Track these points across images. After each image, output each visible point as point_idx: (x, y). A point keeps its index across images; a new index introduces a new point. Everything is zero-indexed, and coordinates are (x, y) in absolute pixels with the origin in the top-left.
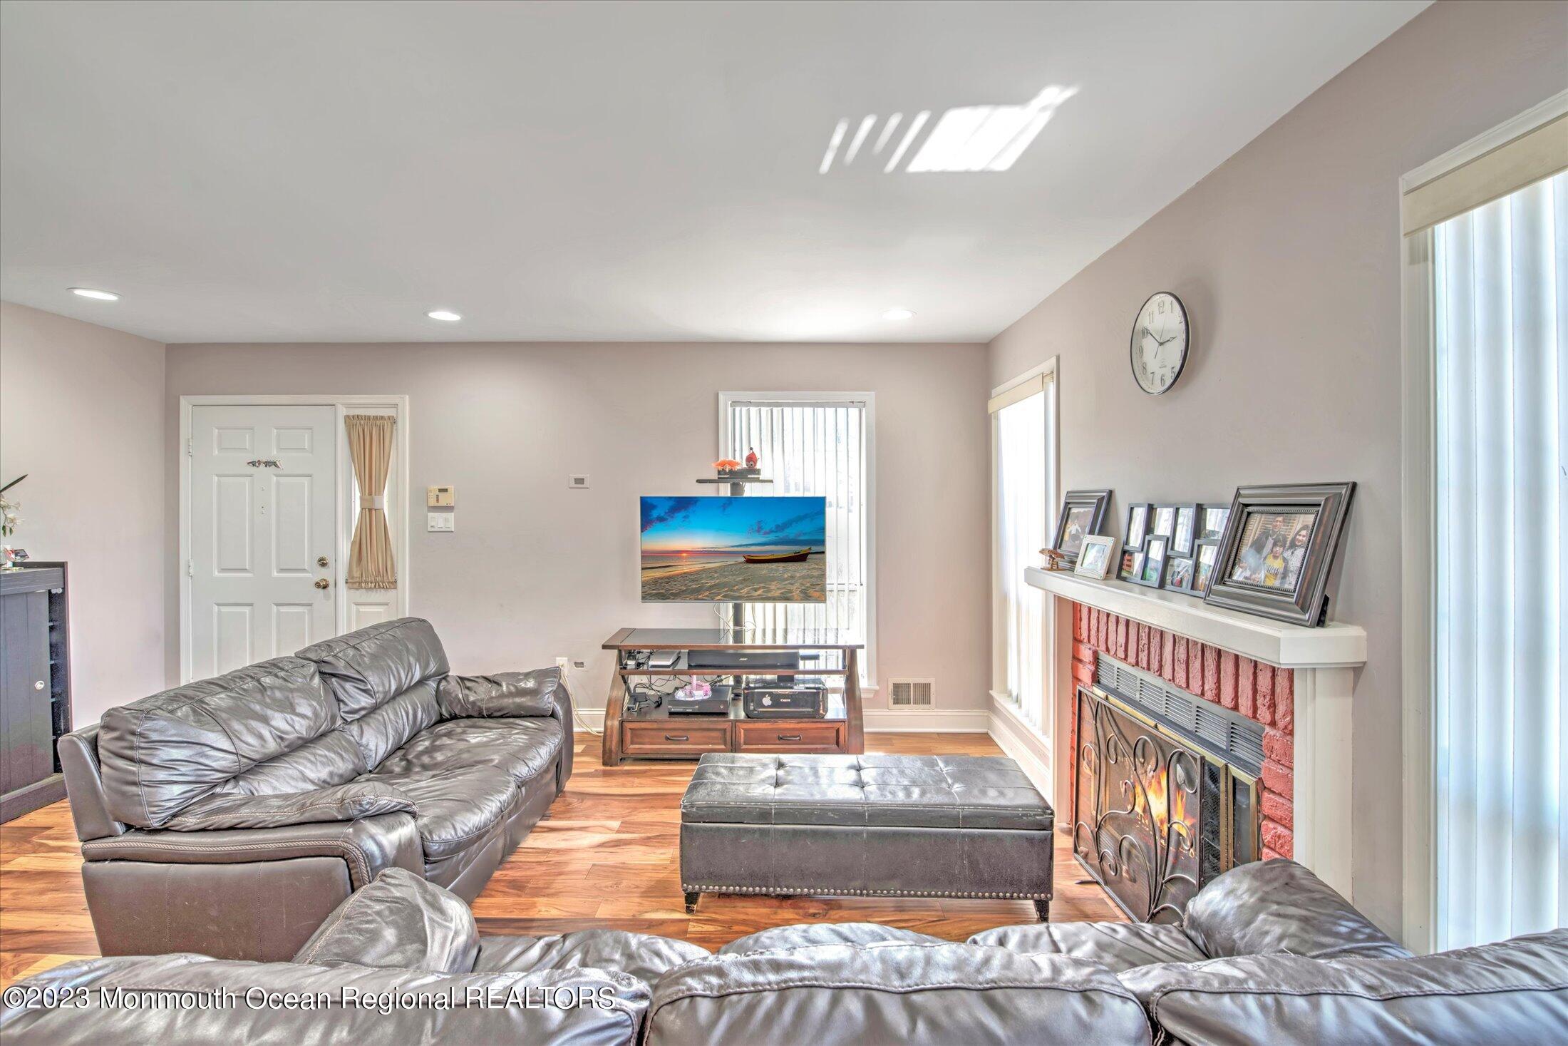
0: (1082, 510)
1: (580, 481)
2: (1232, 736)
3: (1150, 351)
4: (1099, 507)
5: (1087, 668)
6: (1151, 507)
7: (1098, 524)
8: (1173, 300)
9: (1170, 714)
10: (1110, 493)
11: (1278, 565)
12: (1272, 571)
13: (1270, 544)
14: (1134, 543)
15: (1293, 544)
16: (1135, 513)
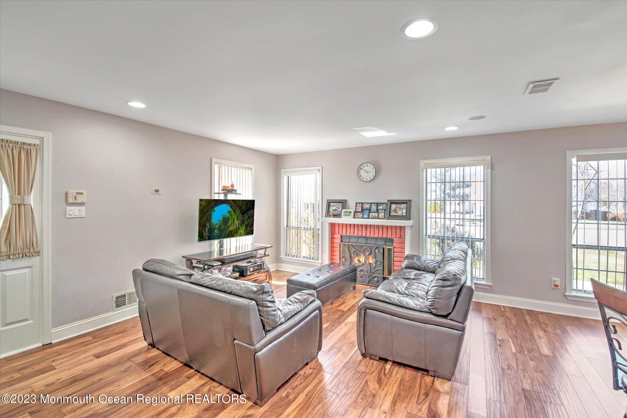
0: (336, 204)
1: (157, 191)
2: (386, 242)
3: (362, 173)
4: (344, 203)
5: (338, 239)
6: (362, 203)
7: (344, 207)
8: (371, 165)
9: (368, 242)
10: (346, 200)
11: (401, 212)
12: (400, 213)
13: (398, 209)
14: (358, 210)
15: (403, 209)
16: (358, 205)
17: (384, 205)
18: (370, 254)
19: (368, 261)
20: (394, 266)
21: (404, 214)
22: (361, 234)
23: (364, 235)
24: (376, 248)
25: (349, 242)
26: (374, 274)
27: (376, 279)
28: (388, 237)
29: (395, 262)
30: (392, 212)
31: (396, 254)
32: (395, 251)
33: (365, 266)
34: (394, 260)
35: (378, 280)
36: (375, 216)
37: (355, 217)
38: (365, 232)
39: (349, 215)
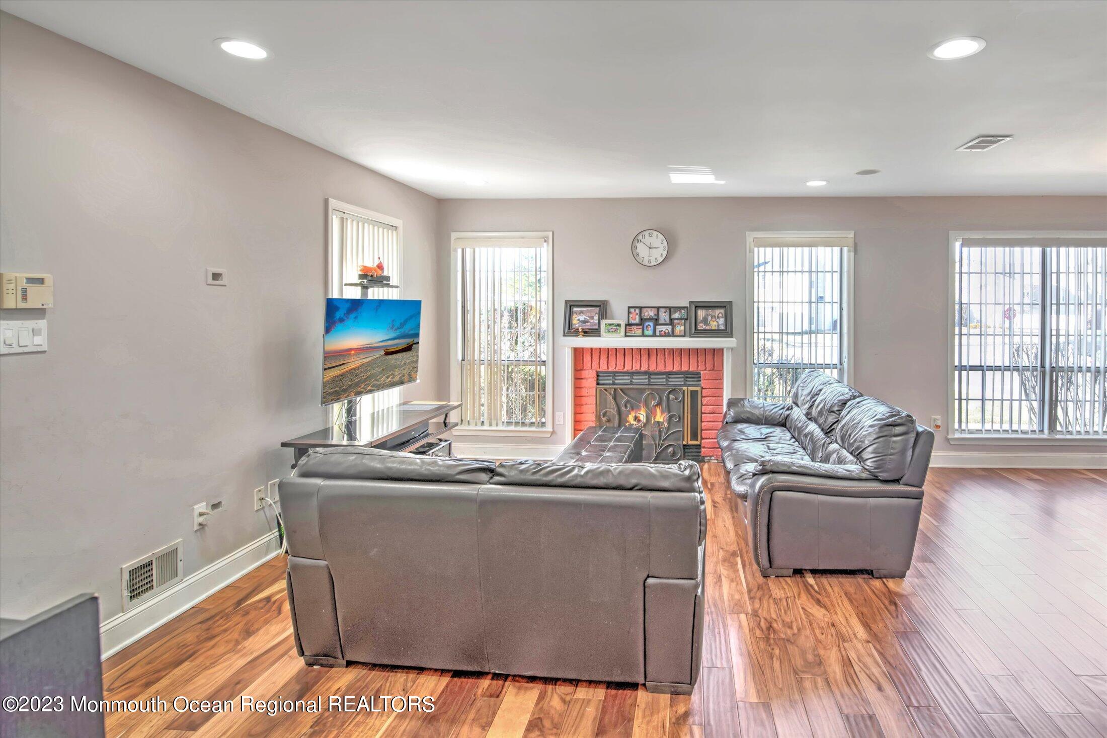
0: (585, 309)
1: (216, 276)
2: (686, 379)
3: (641, 249)
4: (602, 307)
5: (589, 380)
6: (641, 308)
7: (603, 315)
8: (660, 235)
9: (652, 382)
10: (606, 301)
11: (715, 323)
12: (713, 325)
13: (710, 318)
14: (633, 322)
15: (718, 317)
16: (632, 310)
17: (683, 311)
18: (659, 404)
19: (654, 419)
20: (702, 422)
21: (722, 327)
22: (639, 368)
23: (644, 368)
24: (670, 393)
25: (614, 384)
26: (666, 442)
27: (670, 450)
28: (691, 370)
29: (703, 415)
30: (700, 323)
31: (705, 400)
32: (704, 395)
33: (649, 427)
34: (703, 412)
35: (674, 451)
36: (667, 331)
37: (628, 334)
38: (647, 363)
39: (616, 331)
